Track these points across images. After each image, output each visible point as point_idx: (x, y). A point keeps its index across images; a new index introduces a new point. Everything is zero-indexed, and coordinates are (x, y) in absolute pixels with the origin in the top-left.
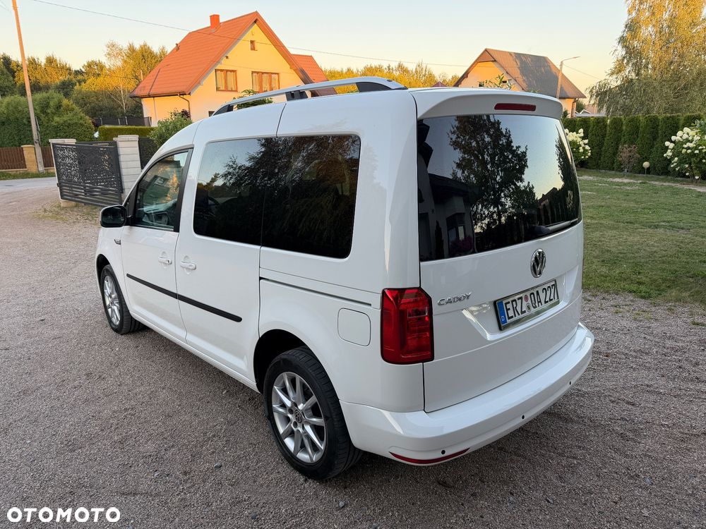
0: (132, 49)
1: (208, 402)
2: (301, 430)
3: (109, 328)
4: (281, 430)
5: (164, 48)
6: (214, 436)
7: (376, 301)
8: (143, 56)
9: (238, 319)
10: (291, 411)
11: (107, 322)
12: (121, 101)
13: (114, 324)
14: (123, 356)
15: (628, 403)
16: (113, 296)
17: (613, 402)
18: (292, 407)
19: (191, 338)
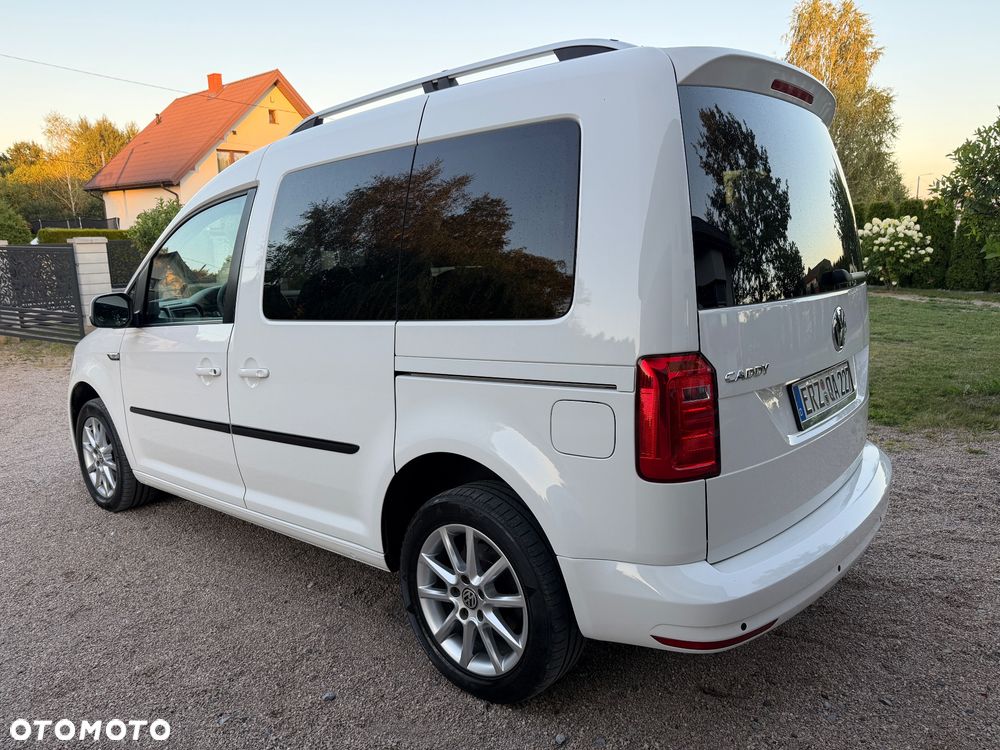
0: (84, 126)
1: (286, 602)
2: (476, 622)
3: (92, 504)
4: (435, 629)
5: (133, 125)
6: (310, 651)
7: (627, 381)
8: (102, 136)
9: (351, 449)
10: (455, 592)
11: (88, 495)
12: (68, 199)
13: (101, 497)
14: (123, 544)
15: (933, 556)
16: (102, 450)
17: (912, 557)
18: (457, 584)
19: (253, 497)
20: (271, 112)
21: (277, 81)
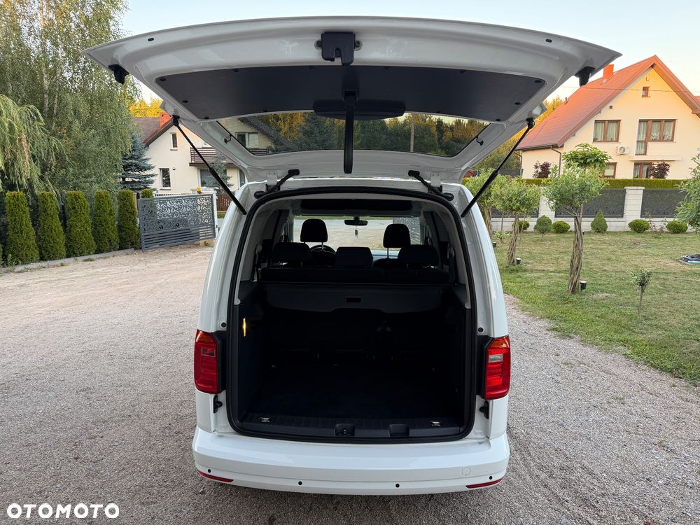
20: (645, 89)
21: (654, 64)
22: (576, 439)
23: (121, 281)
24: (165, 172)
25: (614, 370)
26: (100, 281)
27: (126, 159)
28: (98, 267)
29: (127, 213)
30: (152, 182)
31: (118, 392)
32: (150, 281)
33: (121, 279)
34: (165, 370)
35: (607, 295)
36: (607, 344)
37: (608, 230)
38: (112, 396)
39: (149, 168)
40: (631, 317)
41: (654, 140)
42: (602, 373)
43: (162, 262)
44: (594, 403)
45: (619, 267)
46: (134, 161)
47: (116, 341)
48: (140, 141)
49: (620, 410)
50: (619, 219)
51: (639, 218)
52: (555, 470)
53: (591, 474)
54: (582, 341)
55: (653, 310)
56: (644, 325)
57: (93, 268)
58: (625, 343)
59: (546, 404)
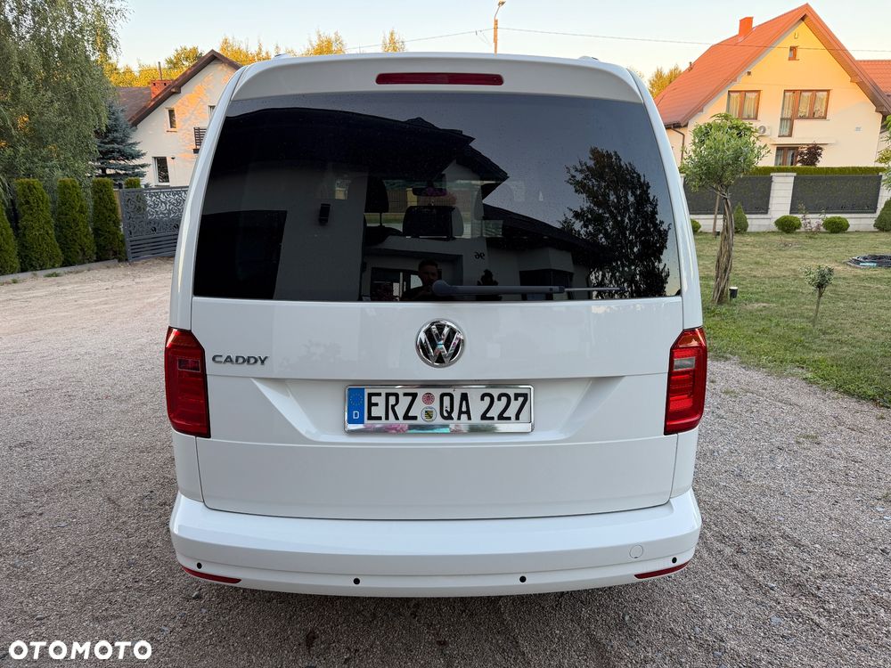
20: (793, 49)
21: (805, 16)
22: (765, 496)
23: (96, 301)
24: (162, 163)
25: (794, 399)
26: (67, 301)
27: (105, 143)
28: (66, 284)
29: (105, 211)
30: (143, 175)
31: (74, 447)
32: (139, 299)
33: (98, 298)
34: (150, 413)
35: (764, 304)
36: (777, 366)
37: (749, 230)
38: (65, 453)
39: (138, 155)
40: (803, 331)
41: (802, 118)
42: (780, 404)
43: (156, 277)
44: (778, 444)
45: (772, 272)
46: (116, 146)
47: (80, 375)
48: (124, 118)
49: (815, 452)
50: (763, 216)
51: (787, 214)
52: (745, 542)
53: (798, 545)
54: (742, 363)
55: (830, 323)
56: (823, 340)
57: (59, 284)
58: (802, 364)
59: (711, 447)
